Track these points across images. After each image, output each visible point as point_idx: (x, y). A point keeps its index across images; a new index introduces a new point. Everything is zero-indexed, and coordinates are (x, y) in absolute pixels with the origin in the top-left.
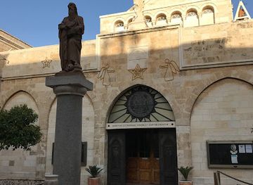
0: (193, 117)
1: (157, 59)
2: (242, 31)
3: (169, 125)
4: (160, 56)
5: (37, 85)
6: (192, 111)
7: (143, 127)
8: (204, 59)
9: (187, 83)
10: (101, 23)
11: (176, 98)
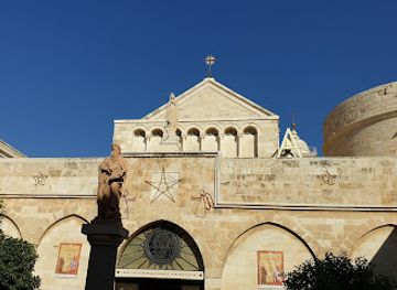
0: (226, 267)
1: (188, 190)
2: (288, 170)
3: (195, 276)
4: (193, 187)
5: (24, 208)
6: (224, 260)
7: (164, 277)
8: (243, 197)
9: (222, 224)
10: (116, 129)
11: (208, 242)
